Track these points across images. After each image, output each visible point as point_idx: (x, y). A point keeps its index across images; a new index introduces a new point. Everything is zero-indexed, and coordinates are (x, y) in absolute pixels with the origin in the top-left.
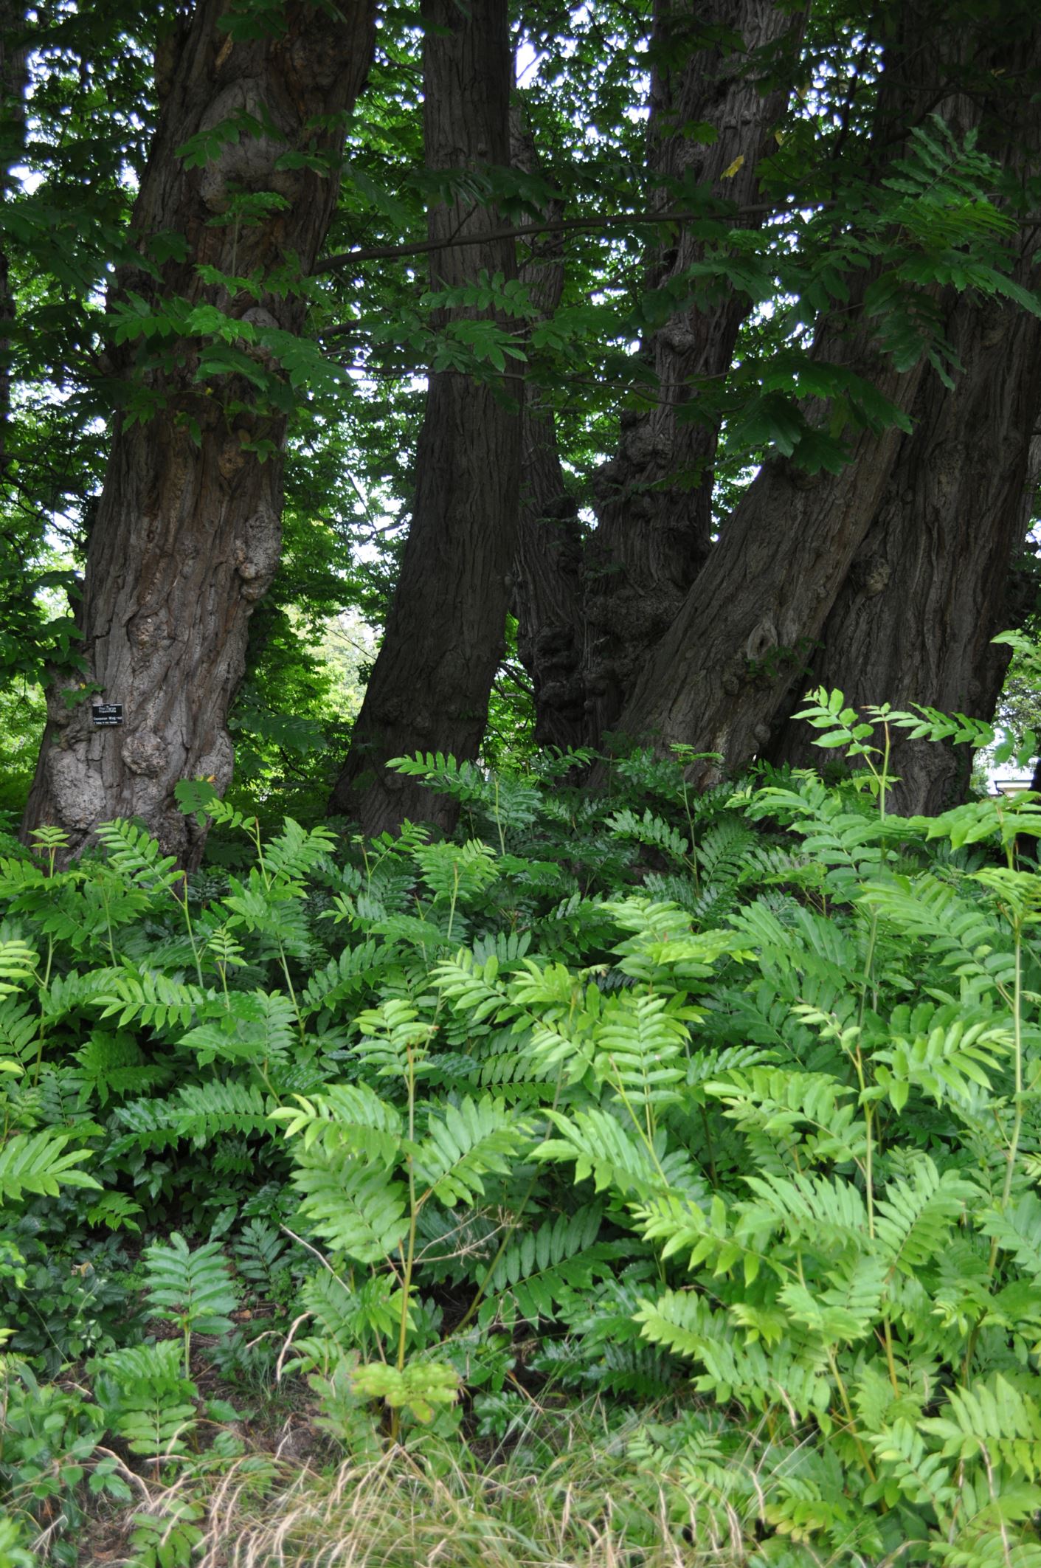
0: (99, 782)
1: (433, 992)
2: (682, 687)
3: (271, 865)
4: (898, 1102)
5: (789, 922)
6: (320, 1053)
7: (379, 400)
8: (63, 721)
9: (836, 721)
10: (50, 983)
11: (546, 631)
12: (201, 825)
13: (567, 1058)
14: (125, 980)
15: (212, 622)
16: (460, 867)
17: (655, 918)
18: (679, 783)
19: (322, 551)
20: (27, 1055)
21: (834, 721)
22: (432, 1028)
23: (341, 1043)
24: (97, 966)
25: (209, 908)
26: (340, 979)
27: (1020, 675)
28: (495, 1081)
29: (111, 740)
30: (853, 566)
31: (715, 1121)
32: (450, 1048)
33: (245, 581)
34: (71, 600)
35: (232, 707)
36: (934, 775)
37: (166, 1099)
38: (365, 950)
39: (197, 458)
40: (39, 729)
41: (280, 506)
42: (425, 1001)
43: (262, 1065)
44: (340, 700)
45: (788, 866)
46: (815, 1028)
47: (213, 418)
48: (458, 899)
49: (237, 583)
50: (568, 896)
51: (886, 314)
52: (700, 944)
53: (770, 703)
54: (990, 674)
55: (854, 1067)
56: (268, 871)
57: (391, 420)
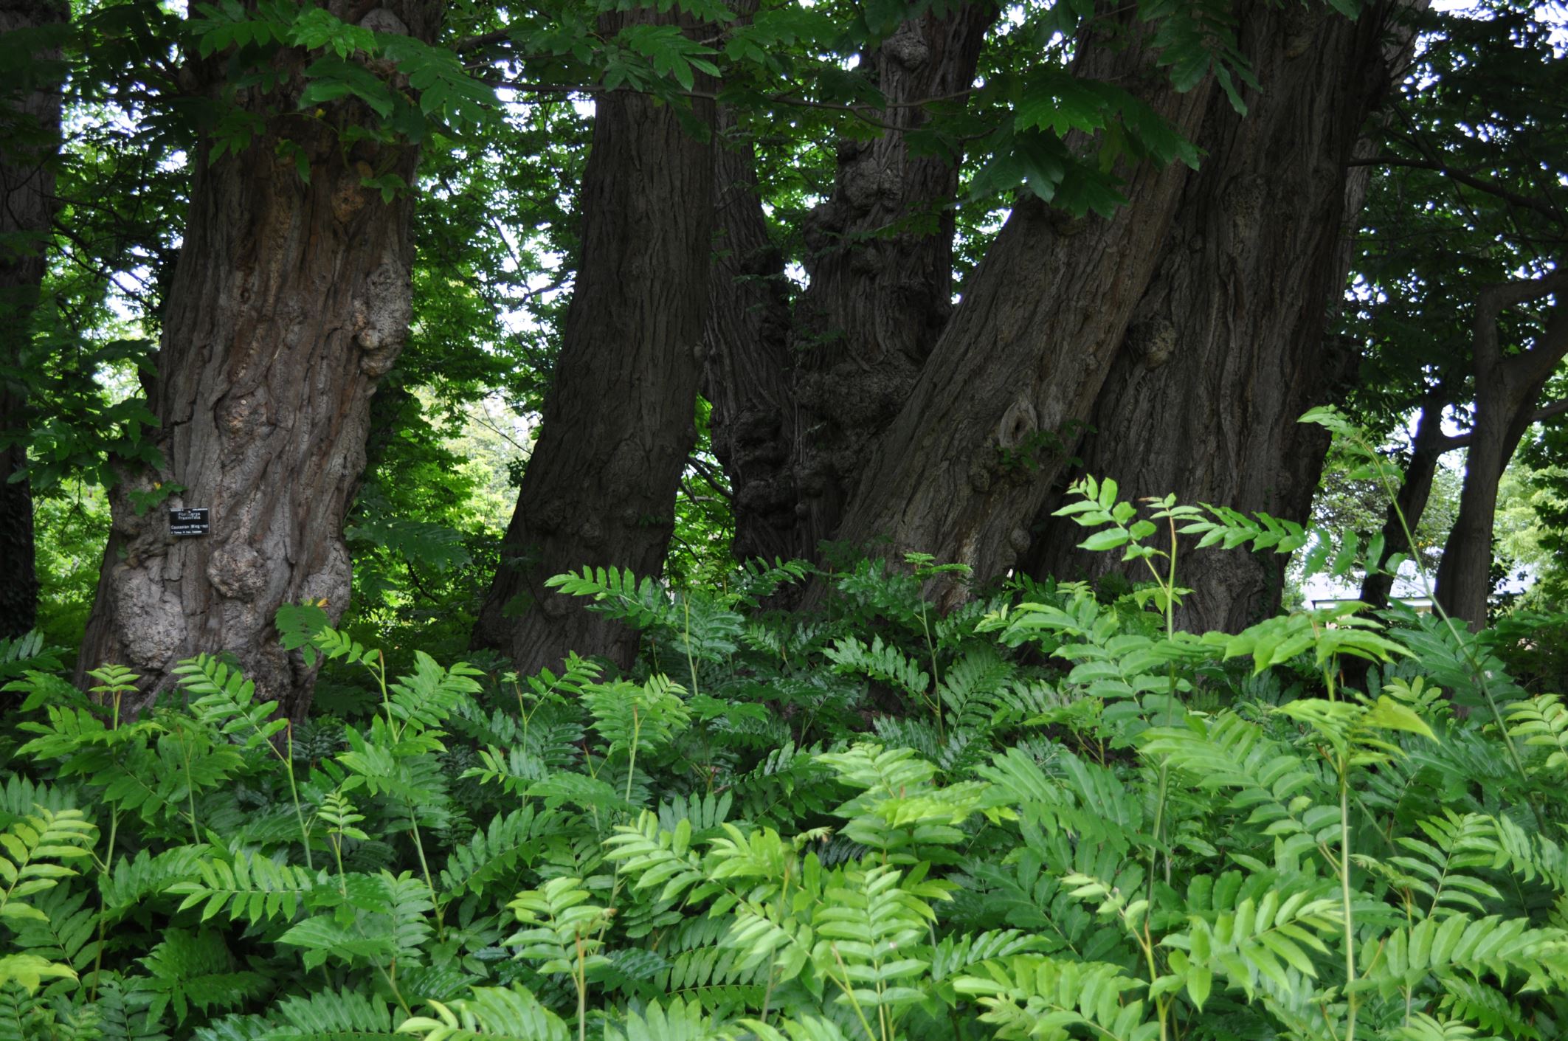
0: (178, 609)
1: (607, 869)
2: (918, 483)
3: (399, 710)
4: (1198, 996)
5: (1055, 773)
6: (462, 952)
7: (533, 128)
8: (131, 531)
9: (1108, 517)
10: (113, 867)
11: (746, 417)
12: (310, 663)
13: (779, 949)
14: (210, 860)
15: (323, 405)
16: (641, 710)
17: (889, 768)
18: (916, 602)
19: (462, 318)
20: (82, 961)
21: (1106, 517)
22: (607, 911)
23: (489, 938)
24: (174, 843)
25: (322, 770)
26: (489, 856)
27: (1339, 467)
28: (689, 983)
29: (193, 554)
30: (1130, 330)
31: (969, 1029)
32: (630, 943)
33: (366, 352)
34: (144, 378)
35: (349, 513)
36: (1237, 590)
37: (264, 1015)
38: (521, 818)
39: (305, 197)
40: (99, 546)
41: (410, 262)
42: (598, 882)
43: (388, 968)
44: (485, 508)
45: (1055, 703)
46: (1090, 906)
47: (325, 146)
48: (639, 752)
49: (355, 354)
50: (777, 745)
51: (1164, 18)
52: (946, 800)
53: (1029, 503)
54: (1304, 463)
55: (1143, 953)
56: (396, 718)
57: (549, 153)
